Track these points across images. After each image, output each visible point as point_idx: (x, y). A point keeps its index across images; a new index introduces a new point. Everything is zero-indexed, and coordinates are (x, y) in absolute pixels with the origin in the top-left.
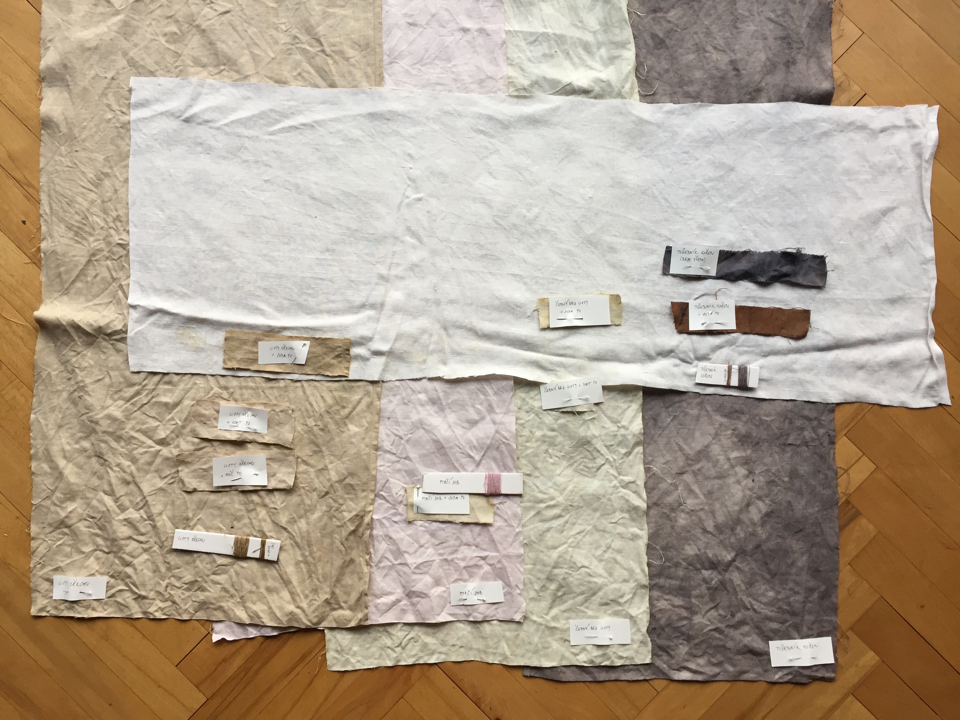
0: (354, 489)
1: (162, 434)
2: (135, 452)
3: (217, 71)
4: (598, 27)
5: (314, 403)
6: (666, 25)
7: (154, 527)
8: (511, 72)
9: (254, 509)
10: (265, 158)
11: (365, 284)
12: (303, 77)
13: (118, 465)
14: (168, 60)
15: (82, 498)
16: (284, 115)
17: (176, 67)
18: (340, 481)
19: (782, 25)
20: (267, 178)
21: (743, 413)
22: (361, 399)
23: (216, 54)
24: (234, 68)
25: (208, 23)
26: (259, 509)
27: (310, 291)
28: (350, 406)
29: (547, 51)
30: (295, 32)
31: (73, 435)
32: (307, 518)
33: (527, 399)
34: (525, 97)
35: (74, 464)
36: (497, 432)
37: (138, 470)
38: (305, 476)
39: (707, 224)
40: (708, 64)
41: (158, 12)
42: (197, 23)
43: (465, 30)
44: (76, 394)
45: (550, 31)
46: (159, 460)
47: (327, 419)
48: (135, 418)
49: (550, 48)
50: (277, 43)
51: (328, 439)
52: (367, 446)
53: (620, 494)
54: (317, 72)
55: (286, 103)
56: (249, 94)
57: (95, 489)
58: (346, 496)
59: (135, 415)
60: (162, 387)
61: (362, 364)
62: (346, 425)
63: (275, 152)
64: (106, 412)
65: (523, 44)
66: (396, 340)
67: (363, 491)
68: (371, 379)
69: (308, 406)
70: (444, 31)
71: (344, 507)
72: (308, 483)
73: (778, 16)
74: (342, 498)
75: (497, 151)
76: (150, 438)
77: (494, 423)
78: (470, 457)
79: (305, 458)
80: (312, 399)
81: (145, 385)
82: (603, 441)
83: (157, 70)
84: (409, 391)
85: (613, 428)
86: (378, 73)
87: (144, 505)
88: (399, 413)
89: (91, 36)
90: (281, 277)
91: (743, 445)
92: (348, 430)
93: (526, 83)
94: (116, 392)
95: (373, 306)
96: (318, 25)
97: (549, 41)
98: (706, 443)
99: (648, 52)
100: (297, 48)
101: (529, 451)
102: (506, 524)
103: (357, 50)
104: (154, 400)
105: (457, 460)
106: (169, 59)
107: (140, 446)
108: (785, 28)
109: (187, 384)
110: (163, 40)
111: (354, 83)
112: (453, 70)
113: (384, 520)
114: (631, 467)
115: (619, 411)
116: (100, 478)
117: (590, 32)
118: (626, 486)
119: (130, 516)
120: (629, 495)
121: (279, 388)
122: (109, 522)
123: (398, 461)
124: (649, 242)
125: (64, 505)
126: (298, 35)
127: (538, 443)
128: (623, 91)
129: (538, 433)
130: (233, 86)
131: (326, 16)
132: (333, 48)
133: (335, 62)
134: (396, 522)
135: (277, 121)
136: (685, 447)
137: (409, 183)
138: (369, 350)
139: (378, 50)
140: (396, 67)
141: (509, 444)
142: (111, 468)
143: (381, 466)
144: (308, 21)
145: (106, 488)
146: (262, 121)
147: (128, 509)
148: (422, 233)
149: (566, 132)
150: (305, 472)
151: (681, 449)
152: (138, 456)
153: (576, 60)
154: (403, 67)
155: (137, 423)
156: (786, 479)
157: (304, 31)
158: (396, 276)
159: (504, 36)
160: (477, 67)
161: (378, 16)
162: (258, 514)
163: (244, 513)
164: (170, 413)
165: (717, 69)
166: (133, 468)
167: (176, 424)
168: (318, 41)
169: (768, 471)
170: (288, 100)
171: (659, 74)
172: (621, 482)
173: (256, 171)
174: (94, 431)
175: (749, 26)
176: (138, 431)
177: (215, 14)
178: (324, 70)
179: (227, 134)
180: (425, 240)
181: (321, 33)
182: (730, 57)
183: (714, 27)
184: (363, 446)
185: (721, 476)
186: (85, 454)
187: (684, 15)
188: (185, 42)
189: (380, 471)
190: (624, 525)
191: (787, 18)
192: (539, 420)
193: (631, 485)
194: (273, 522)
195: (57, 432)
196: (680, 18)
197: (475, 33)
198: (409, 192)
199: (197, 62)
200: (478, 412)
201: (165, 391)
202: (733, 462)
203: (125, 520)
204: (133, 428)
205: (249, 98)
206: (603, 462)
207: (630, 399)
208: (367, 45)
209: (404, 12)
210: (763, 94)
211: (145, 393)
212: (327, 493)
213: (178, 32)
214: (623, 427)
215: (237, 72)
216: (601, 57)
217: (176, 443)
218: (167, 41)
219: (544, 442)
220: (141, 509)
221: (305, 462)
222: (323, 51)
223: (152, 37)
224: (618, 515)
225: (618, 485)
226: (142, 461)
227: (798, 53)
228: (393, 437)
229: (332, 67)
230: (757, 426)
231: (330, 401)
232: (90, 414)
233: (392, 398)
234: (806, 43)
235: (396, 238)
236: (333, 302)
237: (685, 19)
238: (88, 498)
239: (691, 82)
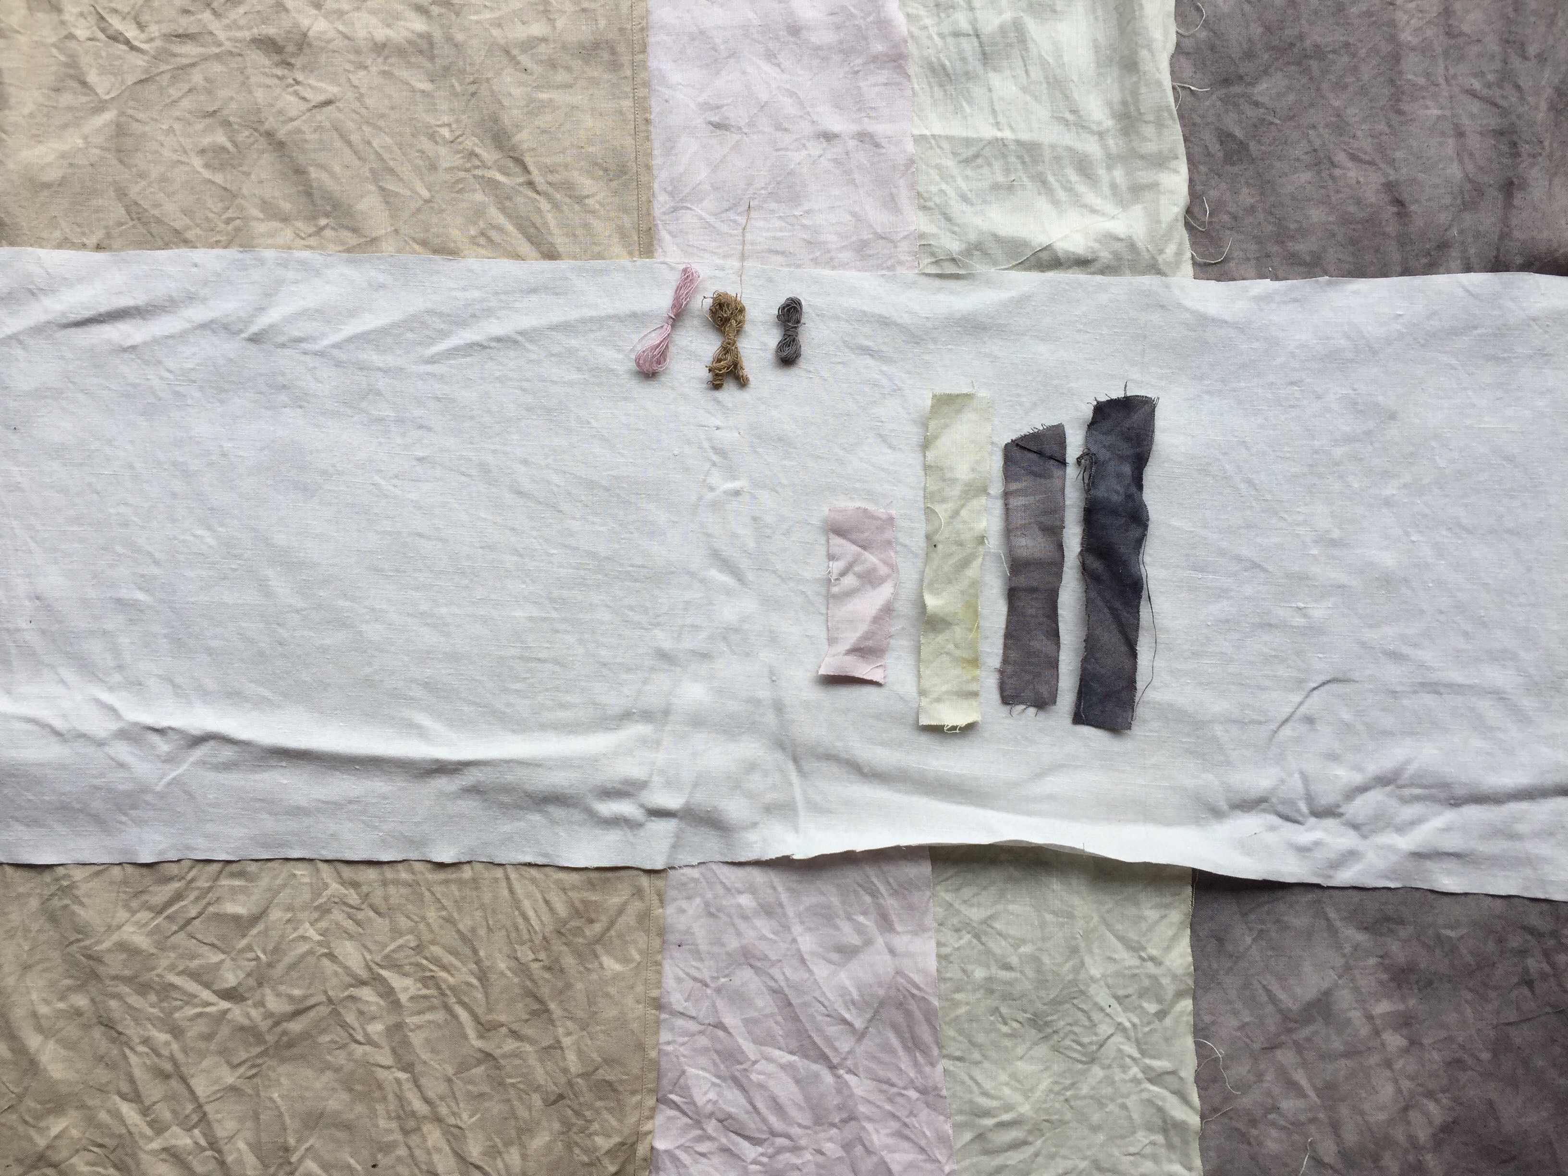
0: (615, 1090)
1: (230, 978)
2: (177, 1015)
3: (312, 230)
4: (1109, 123)
5: (531, 914)
6: (1250, 112)
7: (222, 1163)
8: (922, 223)
9: (418, 1129)
10: (418, 412)
11: (629, 670)
12: (490, 240)
13: (146, 1041)
14: (210, 204)
15: (77, 1108)
16: (459, 321)
17: (228, 221)
18: (584, 1075)
19: (1496, 105)
20: (420, 454)
21: (1401, 922)
22: (625, 903)
23: (309, 194)
24: (346, 222)
25: (290, 126)
26: (427, 1128)
27: (518, 686)
28: (604, 919)
29: (1000, 179)
30: (470, 143)
31: (52, 984)
32: (523, 1146)
33: (957, 905)
34: (957, 277)
35: (57, 1041)
36: (899, 972)
37: (185, 1050)
38: (517, 1062)
39: (1336, 534)
40: (1338, 192)
41: (186, 103)
42: (267, 126)
43: (829, 137)
44: (56, 903)
45: (1007, 134)
46: (224, 1031)
47: (558, 946)
48: (174, 947)
49: (1007, 171)
50: (433, 167)
51: (560, 984)
52: (638, 1002)
53: (1145, 1095)
54: (521, 229)
55: (459, 294)
56: (382, 278)
57: (102, 1090)
58: (599, 1104)
59: (174, 939)
60: (225, 882)
61: (629, 834)
62: (596, 957)
63: (438, 399)
64: (115, 937)
65: (950, 163)
66: (696, 785)
67: (633, 1093)
68: (649, 867)
69: (520, 920)
70: (787, 140)
71: (596, 1126)
72: (524, 1075)
73: (1489, 86)
74: (590, 1107)
75: (897, 391)
76: (207, 986)
77: (892, 952)
78: (845, 1022)
79: (515, 1027)
80: (527, 905)
81: (193, 880)
82: (1109, 987)
83: (188, 228)
84: (720, 891)
85: (1129, 960)
86: (644, 227)
87: (200, 1121)
88: (700, 932)
89: (51, 158)
90: (454, 657)
91: (1399, 987)
92: (601, 966)
93: (955, 246)
94: (136, 895)
95: (647, 716)
96: (518, 127)
97: (1004, 156)
98: (1325, 985)
99: (1211, 170)
100: (474, 176)
101: (962, 1010)
102: (923, 1157)
103: (601, 178)
104: (211, 909)
105: (820, 1031)
106: (213, 205)
107: (187, 1003)
108: (1504, 112)
109: (274, 878)
110: (197, 162)
111: (597, 249)
112: (805, 222)
113: (678, 1152)
114: (1167, 1040)
115: (1144, 926)
116: (111, 1066)
117: (1093, 133)
118: (1156, 1078)
119: (173, 1142)
120: (1164, 1099)
121: (461, 883)
122: (134, 1156)
123: (701, 1032)
124: (1214, 573)
125: (42, 1124)
126: (478, 150)
127: (978, 995)
128: (1160, 259)
129: (979, 974)
130: (349, 261)
131: (534, 109)
132: (550, 178)
133: (556, 206)
134: (703, 1155)
135: (444, 334)
136: (1281, 995)
137: (715, 458)
138: (642, 806)
139: (643, 179)
140: (688, 218)
141: (924, 998)
142: (132, 1049)
143: (669, 1043)
144: (496, 121)
145: (125, 1088)
146: (409, 335)
147: (167, 1128)
148: (744, 564)
149: (1042, 349)
150: (516, 1054)
151: (1273, 999)
152: (185, 1024)
153: (1061, 194)
154: (701, 218)
155: (181, 956)
156: (1485, 1056)
157: (488, 142)
158: (693, 652)
159: (910, 147)
160: (854, 214)
161: (642, 105)
162: (424, 1139)
163: (398, 1136)
164: (244, 936)
165: (1358, 202)
166: (175, 1046)
167: (257, 958)
168: (519, 162)
169: (1450, 1039)
170: (464, 289)
171: (1235, 218)
172: (1146, 1070)
173: (399, 441)
174: (96, 976)
175: (1427, 107)
176: (181, 973)
177: (303, 106)
178: (534, 225)
179: (338, 364)
180: (750, 576)
181: (525, 146)
182: (1386, 175)
183: (1351, 111)
184: (630, 1001)
185: (1351, 1053)
186: (79, 1020)
187: (1290, 88)
188: (245, 168)
189: (667, 1054)
190: (1155, 1158)
191: (1508, 89)
192: (980, 947)
193: (1168, 1078)
194: (456, 1154)
195: (21, 977)
196: (1280, 95)
197: (852, 144)
198: (715, 478)
199: (271, 211)
200: (860, 929)
201: (234, 890)
202: (1378, 1022)
203: (165, 1150)
204: (172, 968)
205: (382, 286)
206: (1110, 1031)
207: (1168, 900)
208: (623, 170)
209: (700, 100)
210: (1455, 253)
211: (192, 896)
212: (561, 1097)
213: (229, 145)
214: (1152, 959)
215: (354, 230)
216: (1114, 186)
217: (257, 996)
218: (207, 166)
219: (991, 992)
220: (194, 1126)
221: (515, 1034)
222: (530, 184)
223: (175, 157)
224: (1142, 1138)
225: (1140, 1076)
226: (191, 1033)
227: (1533, 165)
228: (690, 983)
229: (549, 217)
230: (1430, 949)
231: (561, 909)
232: (87, 943)
233: (684, 904)
234: (1546, 143)
235: (692, 574)
236: (563, 706)
237: (1291, 97)
238: (89, 1108)
239: (1303, 232)
